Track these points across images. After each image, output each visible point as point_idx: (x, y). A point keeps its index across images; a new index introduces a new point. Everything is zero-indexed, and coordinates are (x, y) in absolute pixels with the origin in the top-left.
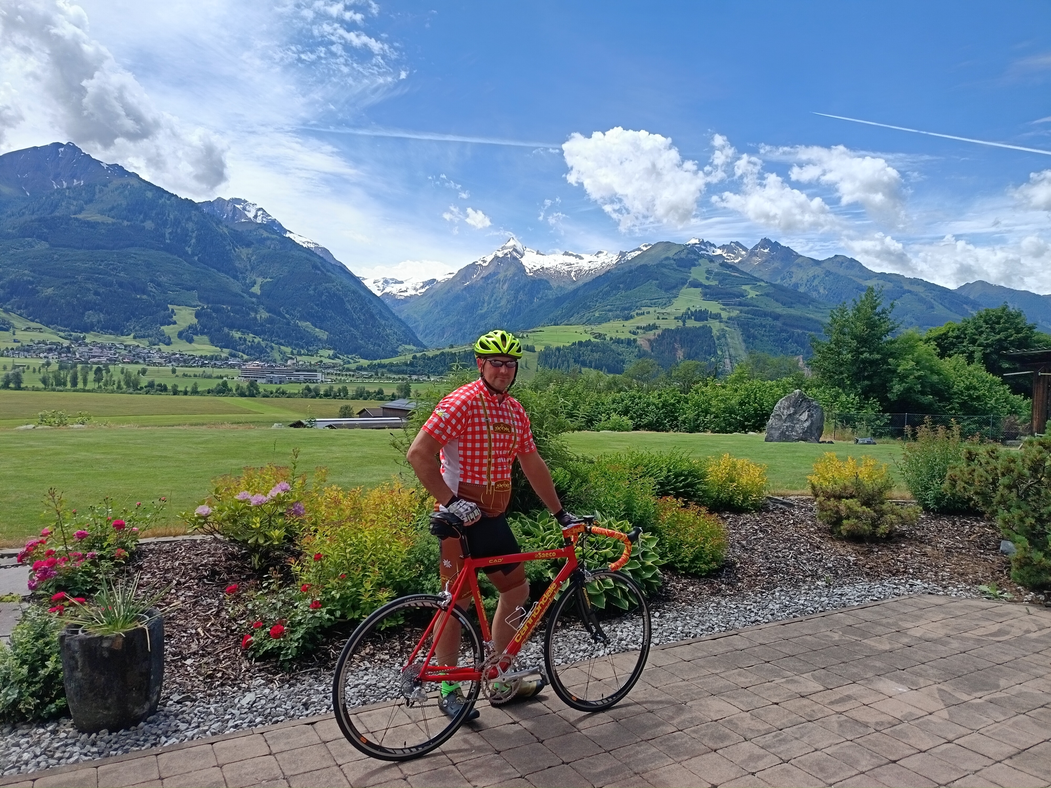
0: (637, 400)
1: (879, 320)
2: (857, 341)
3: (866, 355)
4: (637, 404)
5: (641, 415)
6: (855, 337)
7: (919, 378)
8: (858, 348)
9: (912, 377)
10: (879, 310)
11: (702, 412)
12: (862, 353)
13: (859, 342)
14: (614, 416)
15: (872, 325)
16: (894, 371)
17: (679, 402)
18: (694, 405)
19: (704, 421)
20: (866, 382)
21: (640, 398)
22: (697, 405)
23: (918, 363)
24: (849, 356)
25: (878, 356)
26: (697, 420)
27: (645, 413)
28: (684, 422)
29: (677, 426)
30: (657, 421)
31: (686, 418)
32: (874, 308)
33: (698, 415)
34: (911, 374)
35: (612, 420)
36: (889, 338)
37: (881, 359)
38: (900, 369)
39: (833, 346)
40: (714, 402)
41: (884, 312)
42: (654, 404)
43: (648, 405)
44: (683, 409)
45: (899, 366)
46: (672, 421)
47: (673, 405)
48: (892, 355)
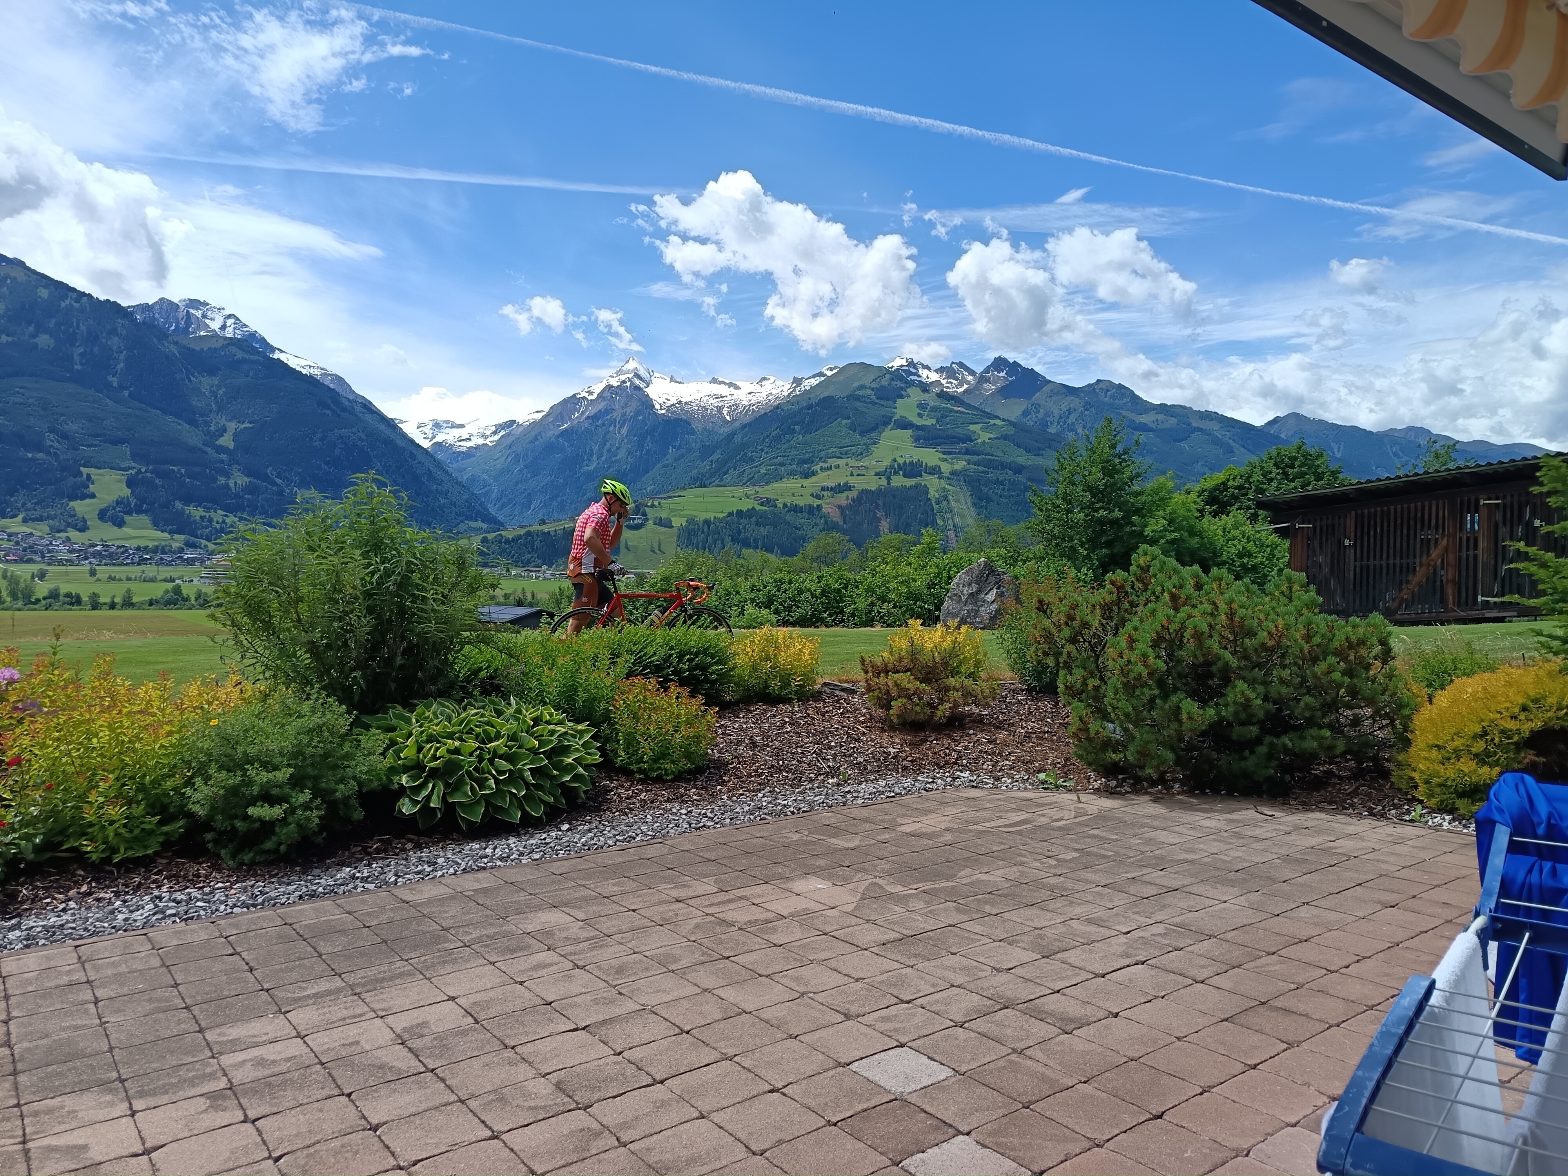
0: (784, 586)
1: (1120, 463)
2: (1091, 493)
3: (1102, 513)
4: (785, 592)
5: (790, 607)
6: (1090, 488)
7: (1173, 542)
8: (1094, 503)
9: (1162, 541)
10: (1119, 448)
11: (878, 599)
12: (1097, 510)
13: (1093, 496)
14: (750, 609)
15: (1110, 471)
16: (1141, 534)
17: (846, 588)
18: (867, 591)
19: (879, 613)
20: (1105, 551)
21: (790, 582)
22: (870, 590)
23: (1171, 522)
24: (1082, 515)
25: (1118, 514)
26: (870, 612)
27: (796, 603)
28: (853, 615)
29: (843, 621)
30: (813, 614)
31: (856, 609)
32: (1113, 447)
33: (872, 604)
34: (1162, 537)
35: (746, 616)
36: (1136, 488)
37: (1123, 518)
38: (1148, 531)
39: (1059, 502)
40: (892, 585)
41: (1125, 453)
42: (809, 590)
43: (801, 592)
44: (851, 597)
45: (1146, 526)
46: (837, 614)
47: (839, 591)
48: (1138, 511)
